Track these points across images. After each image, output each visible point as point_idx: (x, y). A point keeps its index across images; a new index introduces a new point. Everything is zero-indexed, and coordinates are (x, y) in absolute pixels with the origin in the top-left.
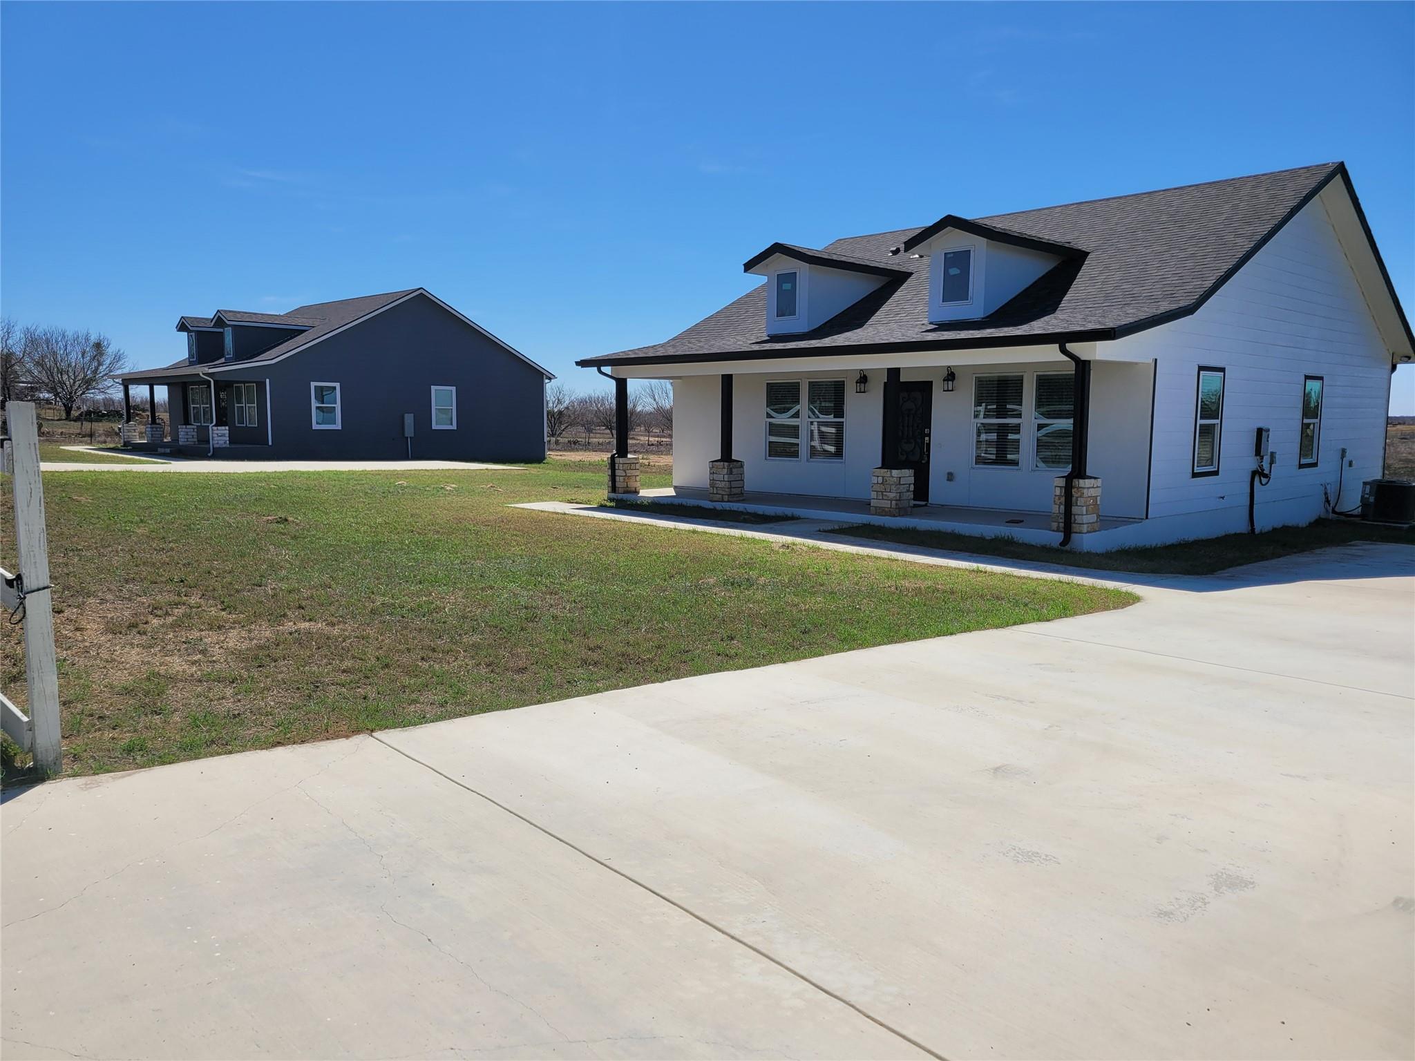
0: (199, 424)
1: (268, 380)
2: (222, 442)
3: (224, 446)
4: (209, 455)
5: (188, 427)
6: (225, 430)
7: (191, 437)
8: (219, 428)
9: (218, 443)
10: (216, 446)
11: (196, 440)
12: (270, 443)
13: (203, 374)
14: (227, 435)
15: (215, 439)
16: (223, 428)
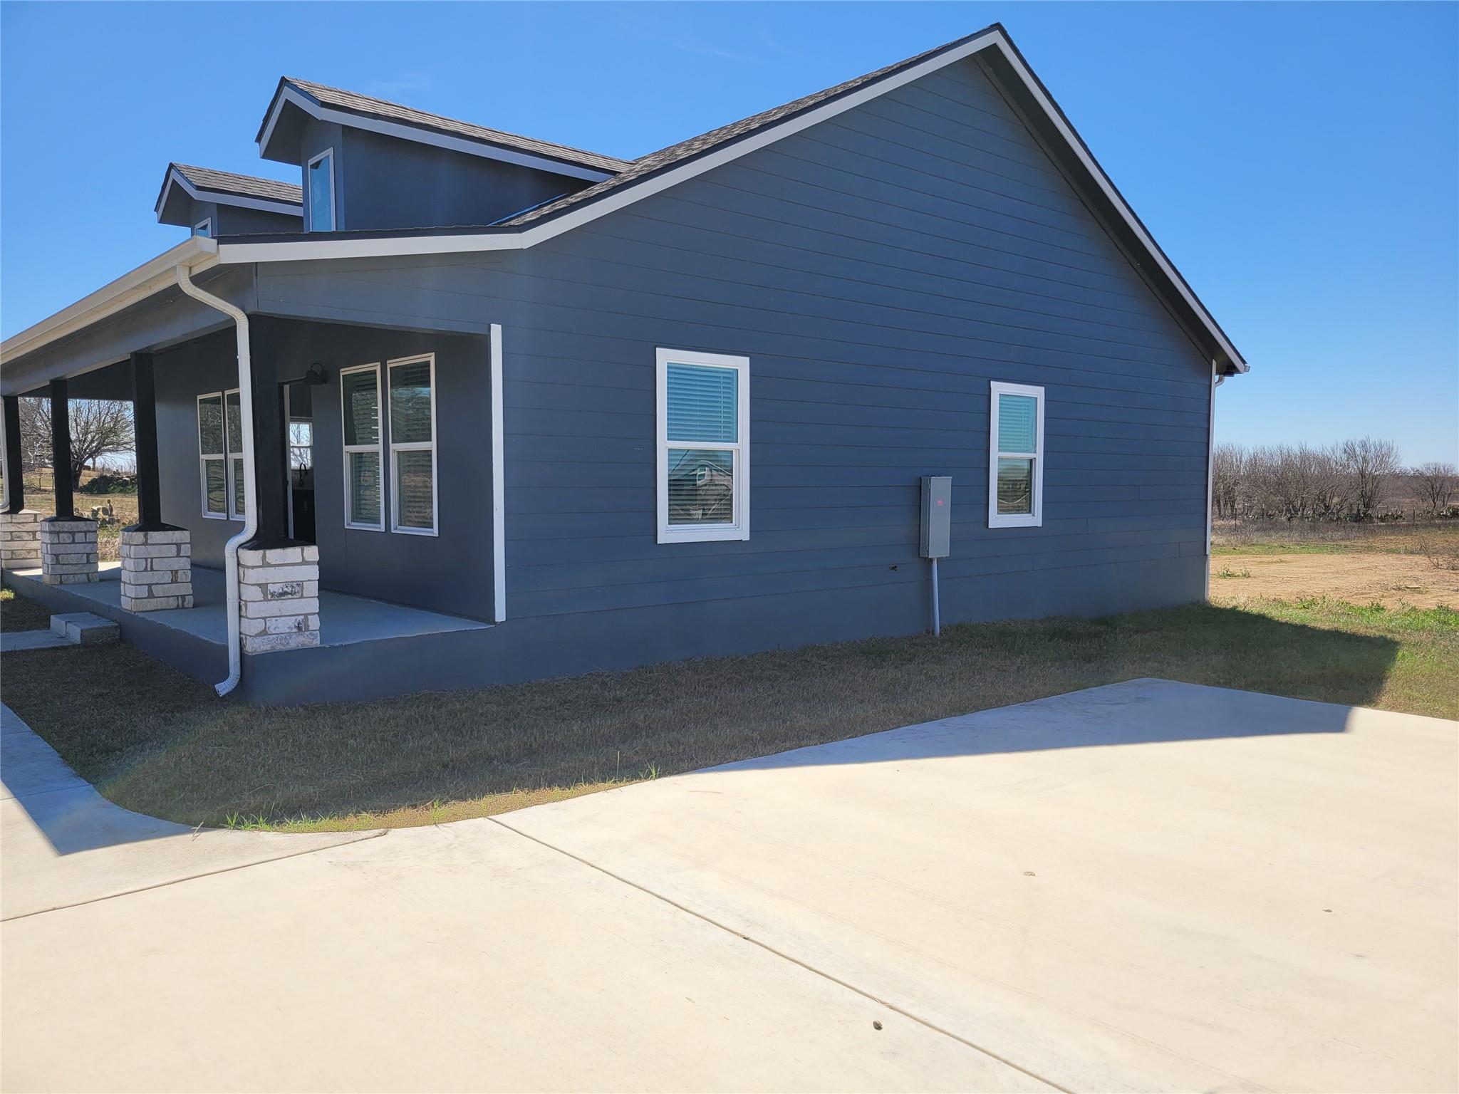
0: (223, 516)
1: (496, 332)
2: (286, 625)
3: (296, 642)
4: (223, 688)
5: (156, 536)
6: (304, 563)
7: (168, 577)
8: (274, 555)
9: (264, 633)
10: (255, 646)
11: (187, 589)
12: (500, 614)
13: (198, 280)
14: (312, 589)
15: (252, 610)
16: (293, 554)
